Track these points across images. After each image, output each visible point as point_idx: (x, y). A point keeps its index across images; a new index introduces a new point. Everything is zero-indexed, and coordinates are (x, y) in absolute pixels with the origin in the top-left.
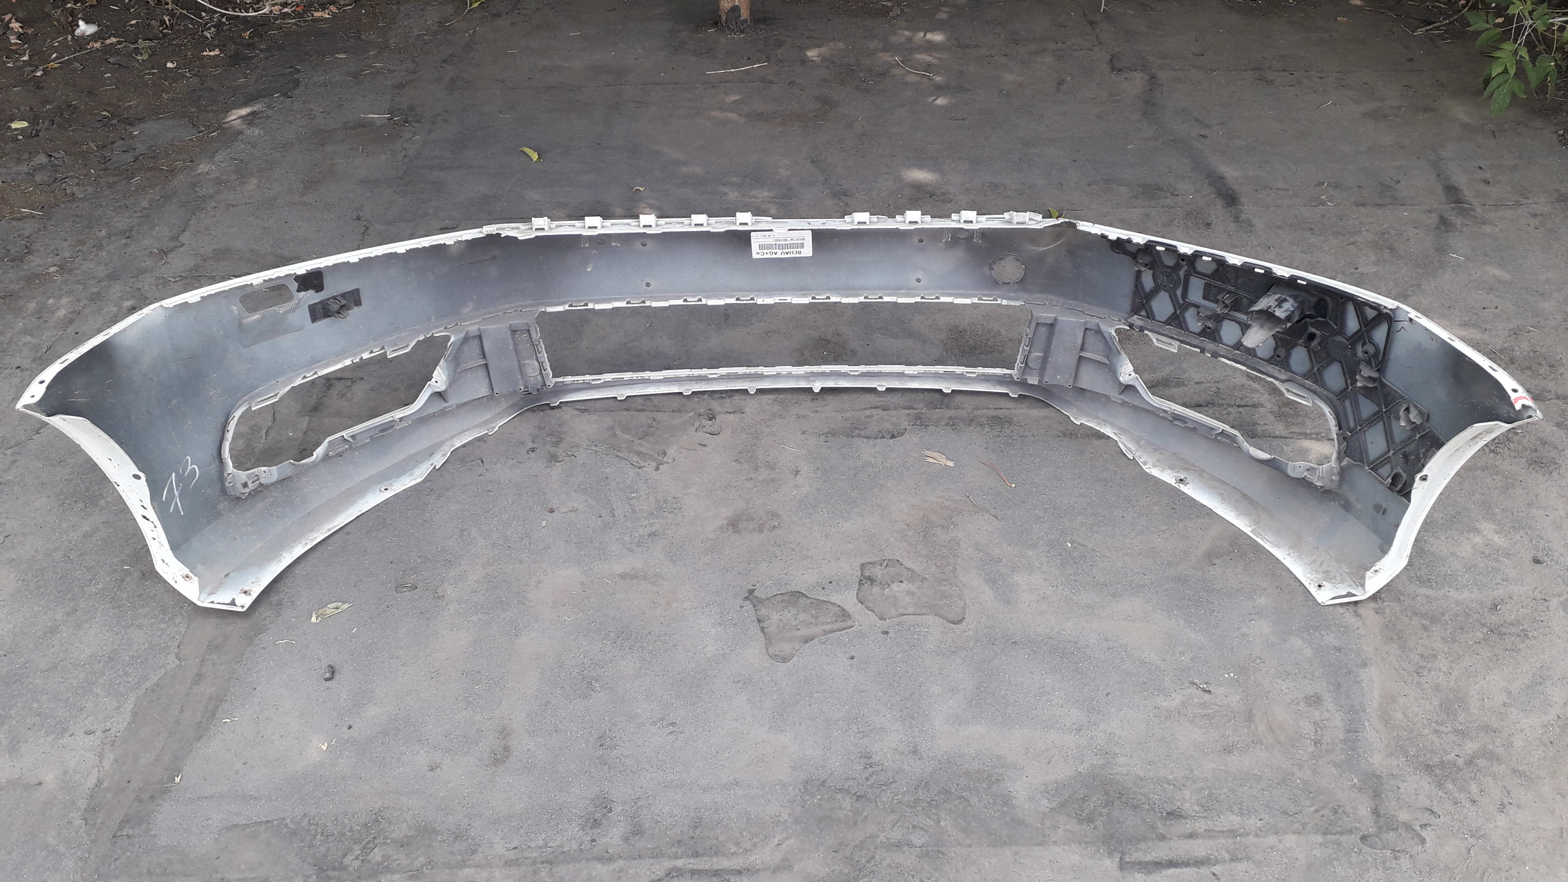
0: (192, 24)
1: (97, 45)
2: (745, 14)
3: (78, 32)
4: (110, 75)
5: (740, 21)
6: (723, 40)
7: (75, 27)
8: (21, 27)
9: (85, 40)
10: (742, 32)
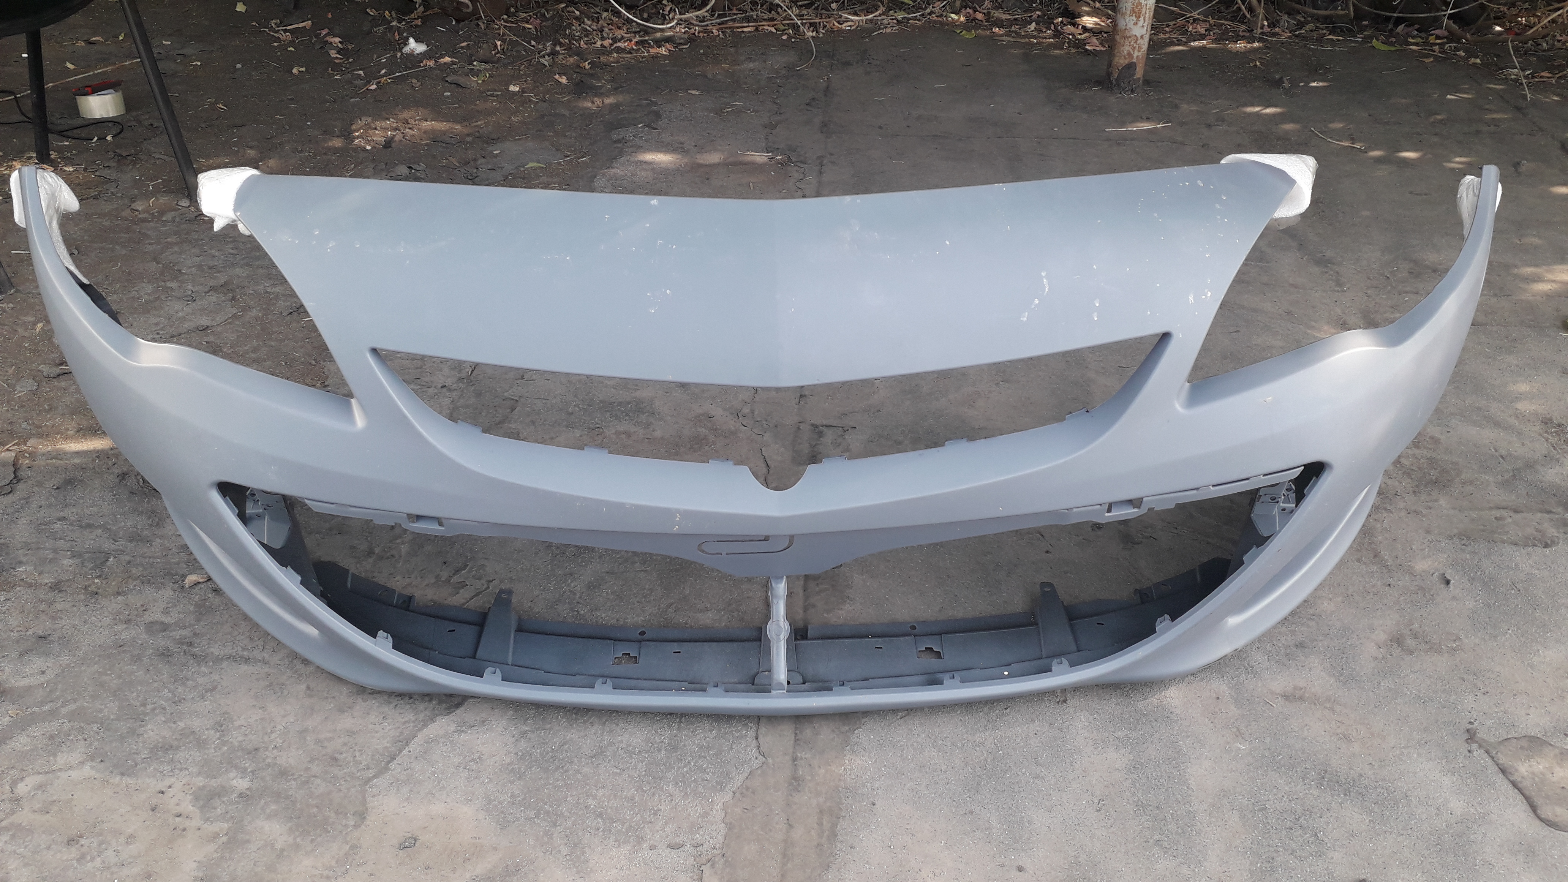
0: (525, 51)
1: (431, 63)
2: (1139, 73)
3: (406, 50)
4: (449, 94)
5: (1134, 80)
6: (1112, 99)
7: (402, 45)
8: (340, 42)
9: (414, 60)
10: (1132, 91)
